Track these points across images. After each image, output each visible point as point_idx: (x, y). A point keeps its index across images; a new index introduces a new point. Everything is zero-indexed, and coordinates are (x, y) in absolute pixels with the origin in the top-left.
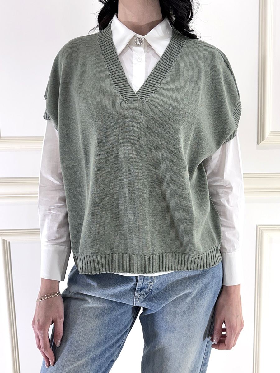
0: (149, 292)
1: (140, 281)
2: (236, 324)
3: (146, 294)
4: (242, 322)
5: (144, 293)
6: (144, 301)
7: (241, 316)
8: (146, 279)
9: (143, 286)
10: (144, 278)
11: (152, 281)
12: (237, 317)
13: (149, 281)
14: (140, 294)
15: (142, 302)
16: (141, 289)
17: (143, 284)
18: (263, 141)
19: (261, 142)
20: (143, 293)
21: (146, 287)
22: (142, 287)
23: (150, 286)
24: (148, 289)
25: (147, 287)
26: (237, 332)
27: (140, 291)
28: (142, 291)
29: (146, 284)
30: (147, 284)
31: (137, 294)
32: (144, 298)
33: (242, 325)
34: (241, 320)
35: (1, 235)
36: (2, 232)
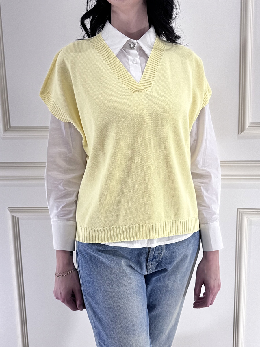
0: (159, 261)
1: (152, 252)
2: (214, 286)
3: (157, 263)
4: (219, 284)
5: (155, 262)
6: (155, 269)
7: (219, 279)
9: (154, 256)
10: (155, 250)
11: (162, 252)
12: (215, 280)
13: (160, 252)
14: (151, 264)
15: (153, 270)
16: (153, 260)
17: (155, 254)
18: (243, 131)
19: (241, 133)
21: (156, 257)
22: (153, 258)
23: (160, 256)
24: (158, 259)
25: (158, 257)
26: (214, 292)
27: (152, 261)
28: (154, 261)
30: (158, 255)
31: (150, 263)
32: (155, 267)
33: (219, 286)
34: (218, 282)
35: (11, 212)
36: (12, 210)
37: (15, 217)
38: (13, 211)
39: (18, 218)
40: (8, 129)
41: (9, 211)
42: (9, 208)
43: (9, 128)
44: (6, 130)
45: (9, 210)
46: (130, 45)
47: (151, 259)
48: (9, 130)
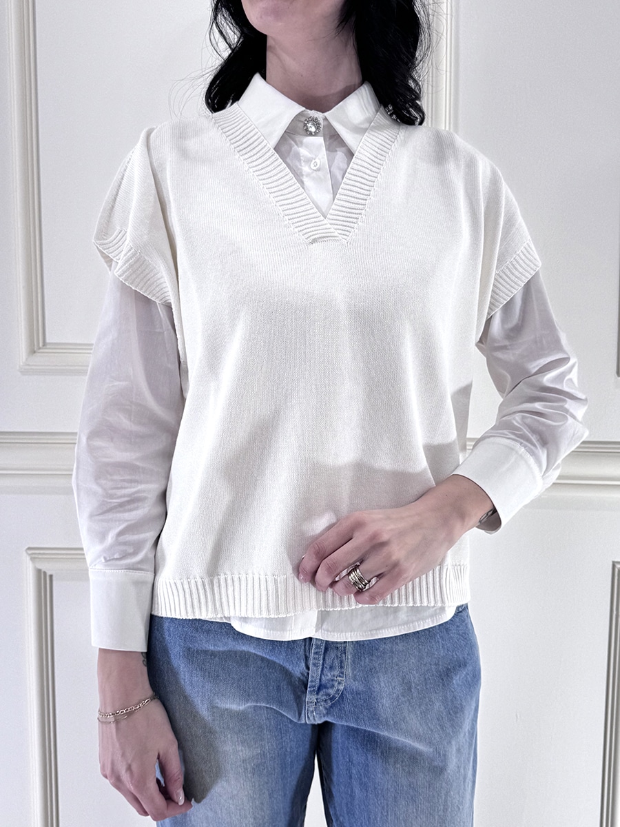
0: (338, 696)
3: (332, 699)
6: (327, 713)
8: (328, 667)
9: (323, 682)
11: (342, 673)
13: (337, 672)
15: (322, 715)
16: (319, 689)
17: (323, 677)
20: (324, 698)
21: (328, 685)
22: (320, 684)
23: (339, 683)
24: (335, 689)
25: (333, 686)
27: (317, 694)
28: (321, 693)
29: (328, 678)
30: (333, 680)
31: (311, 698)
32: (326, 709)
35: (33, 559)
36: (35, 553)
37: (45, 573)
38: (40, 556)
39: (51, 576)
40: (40, 348)
41: (28, 558)
42: (29, 549)
43: (41, 345)
44: (35, 352)
45: (29, 555)
46: (305, 125)
47: (316, 689)
48: (41, 351)
